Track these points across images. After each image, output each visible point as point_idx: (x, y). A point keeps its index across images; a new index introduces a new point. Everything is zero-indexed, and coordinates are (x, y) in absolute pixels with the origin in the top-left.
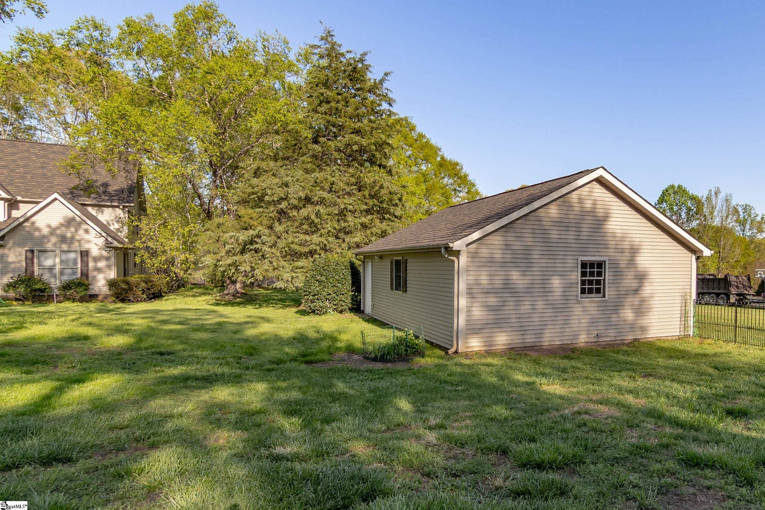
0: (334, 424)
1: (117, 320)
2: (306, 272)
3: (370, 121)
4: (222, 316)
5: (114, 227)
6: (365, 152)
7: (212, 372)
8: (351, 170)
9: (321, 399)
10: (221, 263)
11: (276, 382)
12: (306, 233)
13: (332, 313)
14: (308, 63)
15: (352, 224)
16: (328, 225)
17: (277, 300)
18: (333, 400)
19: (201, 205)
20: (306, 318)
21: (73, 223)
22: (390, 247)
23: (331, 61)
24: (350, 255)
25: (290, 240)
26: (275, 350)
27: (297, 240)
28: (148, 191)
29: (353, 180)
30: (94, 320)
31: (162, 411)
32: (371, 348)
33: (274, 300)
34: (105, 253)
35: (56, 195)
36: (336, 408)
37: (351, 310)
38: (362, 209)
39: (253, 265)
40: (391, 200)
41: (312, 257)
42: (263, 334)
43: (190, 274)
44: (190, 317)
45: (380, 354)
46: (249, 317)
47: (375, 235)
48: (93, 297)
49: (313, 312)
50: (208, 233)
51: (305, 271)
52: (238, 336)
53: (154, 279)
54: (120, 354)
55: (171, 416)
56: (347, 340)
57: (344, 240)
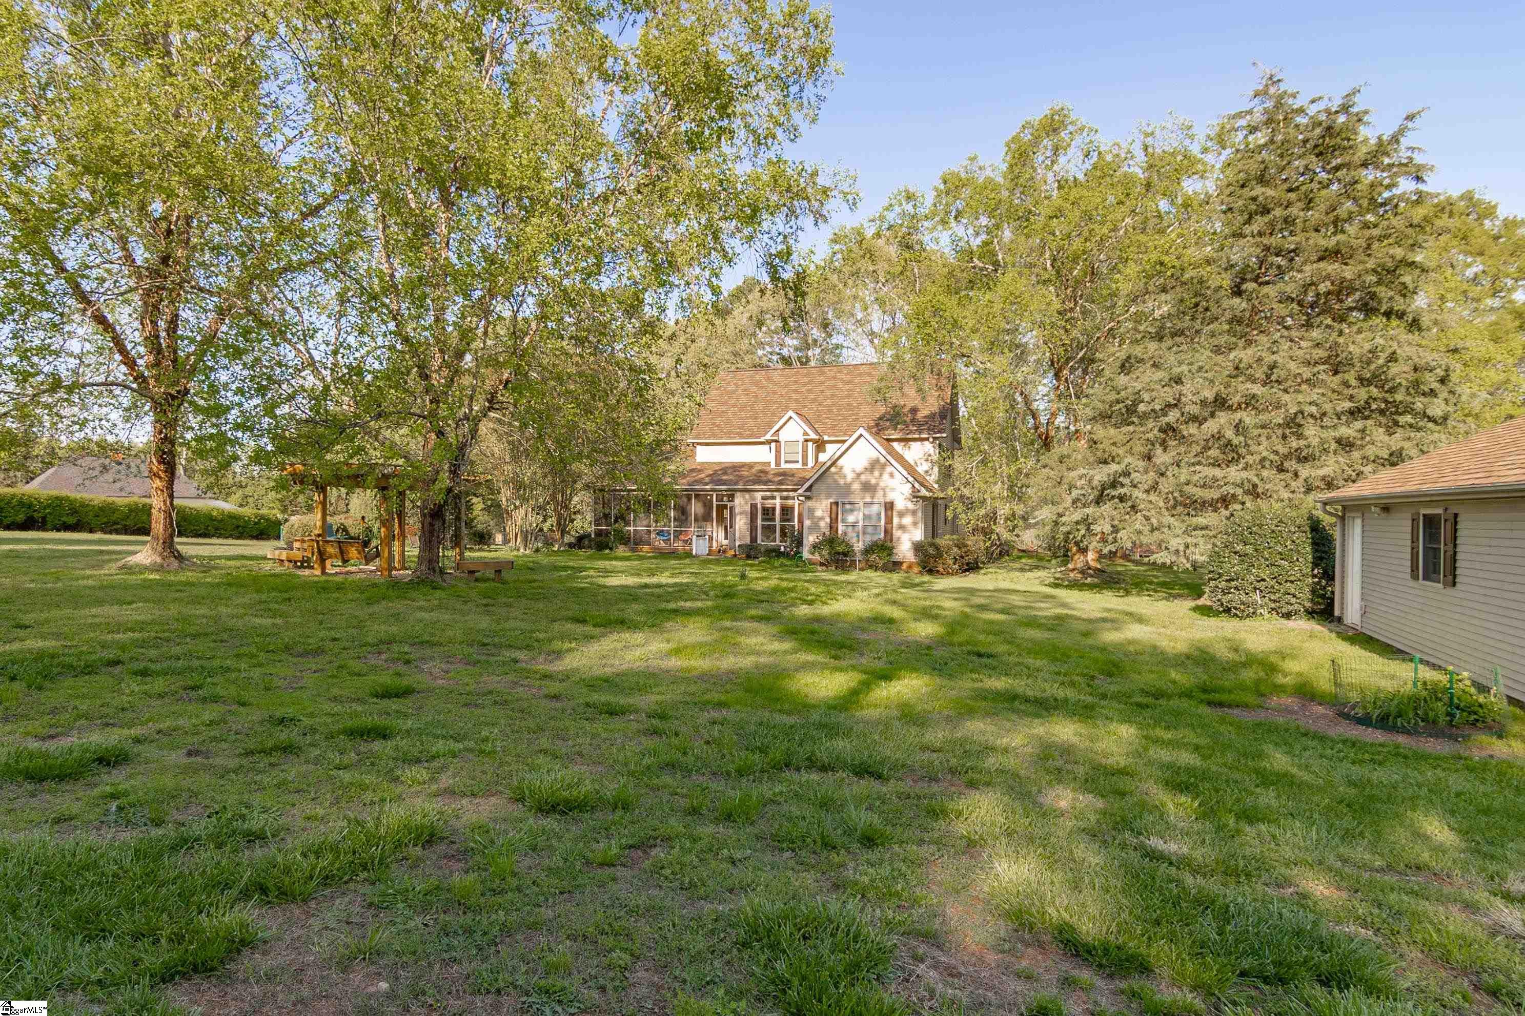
0: (1263, 827)
1: (925, 599)
2: (1215, 537)
3: (1366, 226)
4: (1064, 605)
5: (922, 468)
6: (1351, 290)
7: (1048, 694)
8: (1315, 334)
9: (1237, 776)
10: (1064, 519)
11: (1153, 728)
12: (1216, 464)
13: (1267, 616)
14: (1224, 148)
15: (1315, 442)
16: (1261, 448)
17: (1158, 584)
18: (1263, 783)
19: (1036, 428)
20: (1213, 621)
21: (877, 467)
22: (1410, 487)
23: (1273, 130)
24: (1311, 503)
25: (1183, 479)
26: (1151, 672)
27: (1196, 478)
28: (962, 411)
29: (1321, 353)
30: (899, 597)
31: (982, 739)
32: (1354, 696)
33: (1151, 583)
34: (911, 506)
35: (861, 431)
36: (1267, 798)
37: (1311, 613)
38: (1339, 409)
39: (1116, 522)
40: (1416, 384)
41: (1226, 508)
42: (1131, 642)
43: (1018, 536)
44: (1016, 603)
45: (1377, 712)
46: (1109, 610)
47: (1374, 461)
48: (896, 566)
49: (1228, 611)
50: (1047, 470)
51: (1211, 534)
52: (1090, 641)
53: (969, 543)
54: (929, 648)
55: (993, 749)
56: (1299, 674)
57: (1296, 475)
